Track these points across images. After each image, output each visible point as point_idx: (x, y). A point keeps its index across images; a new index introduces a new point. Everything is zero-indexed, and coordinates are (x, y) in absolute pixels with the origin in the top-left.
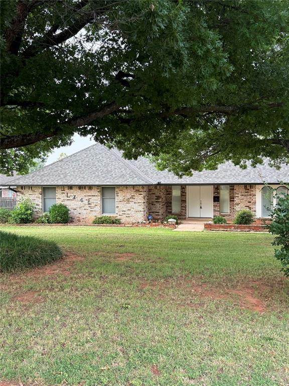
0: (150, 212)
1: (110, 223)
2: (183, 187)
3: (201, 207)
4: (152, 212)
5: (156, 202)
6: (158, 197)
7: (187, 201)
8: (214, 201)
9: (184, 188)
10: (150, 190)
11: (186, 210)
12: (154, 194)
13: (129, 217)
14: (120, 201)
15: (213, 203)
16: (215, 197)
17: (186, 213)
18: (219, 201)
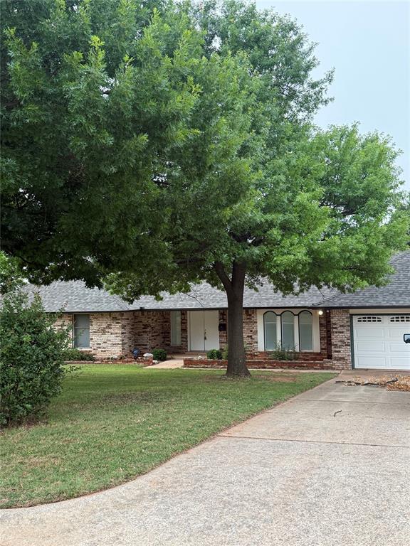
0: (136, 345)
1: (78, 359)
2: (183, 312)
3: (205, 338)
4: (139, 345)
5: (144, 332)
6: (146, 326)
7: (188, 330)
8: (220, 330)
9: (184, 314)
10: (136, 317)
11: (187, 342)
12: (141, 322)
13: (105, 351)
14: (95, 332)
15: (218, 332)
16: (220, 325)
17: (187, 346)
18: (225, 330)
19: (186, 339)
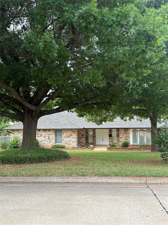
0: (79, 142)
1: (60, 148)
3: (103, 140)
5: (82, 137)
6: (83, 135)
7: (96, 137)
9: (94, 130)
10: (79, 131)
12: (81, 133)
13: (69, 145)
14: (65, 137)
15: (109, 137)
16: (109, 135)
17: (95, 143)
18: (111, 137)
19: (95, 140)
